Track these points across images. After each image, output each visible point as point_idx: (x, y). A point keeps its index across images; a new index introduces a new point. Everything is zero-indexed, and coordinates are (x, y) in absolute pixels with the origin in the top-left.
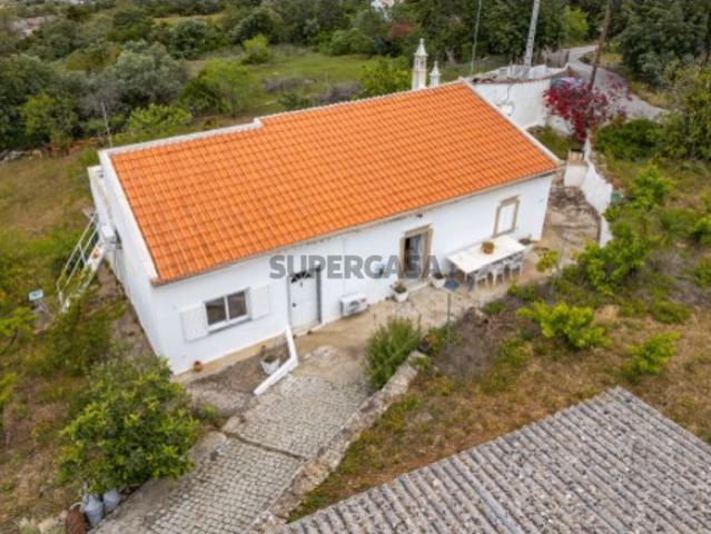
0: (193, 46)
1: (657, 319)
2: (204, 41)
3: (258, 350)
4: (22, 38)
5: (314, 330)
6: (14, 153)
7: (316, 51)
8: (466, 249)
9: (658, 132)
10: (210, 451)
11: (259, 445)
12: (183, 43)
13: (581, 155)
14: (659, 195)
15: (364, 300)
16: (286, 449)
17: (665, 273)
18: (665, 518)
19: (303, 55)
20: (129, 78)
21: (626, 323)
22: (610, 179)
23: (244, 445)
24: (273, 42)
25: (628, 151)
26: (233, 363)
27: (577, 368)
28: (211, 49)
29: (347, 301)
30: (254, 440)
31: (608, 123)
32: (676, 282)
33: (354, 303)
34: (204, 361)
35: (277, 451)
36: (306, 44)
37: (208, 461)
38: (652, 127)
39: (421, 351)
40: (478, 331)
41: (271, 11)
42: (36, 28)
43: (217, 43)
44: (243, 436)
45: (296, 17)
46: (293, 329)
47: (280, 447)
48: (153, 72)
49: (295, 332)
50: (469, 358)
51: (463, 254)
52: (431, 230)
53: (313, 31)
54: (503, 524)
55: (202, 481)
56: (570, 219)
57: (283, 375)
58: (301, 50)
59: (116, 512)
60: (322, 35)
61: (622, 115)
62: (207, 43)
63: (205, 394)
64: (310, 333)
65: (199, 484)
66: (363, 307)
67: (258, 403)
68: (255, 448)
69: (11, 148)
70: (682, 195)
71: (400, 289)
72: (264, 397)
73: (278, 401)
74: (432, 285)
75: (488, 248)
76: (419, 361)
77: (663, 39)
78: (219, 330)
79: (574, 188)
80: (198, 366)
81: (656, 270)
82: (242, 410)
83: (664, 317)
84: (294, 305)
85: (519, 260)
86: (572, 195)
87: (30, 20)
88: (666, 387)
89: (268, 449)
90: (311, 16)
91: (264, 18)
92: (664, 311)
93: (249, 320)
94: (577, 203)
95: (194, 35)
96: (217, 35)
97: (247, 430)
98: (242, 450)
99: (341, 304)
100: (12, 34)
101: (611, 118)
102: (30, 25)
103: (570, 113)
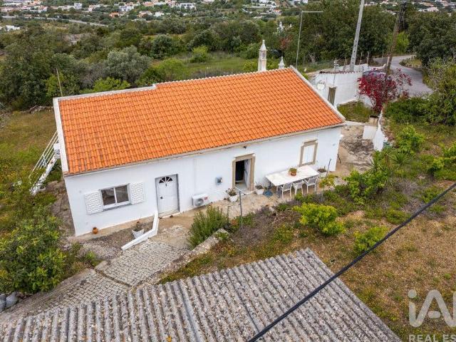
0: (164, 51)
1: (388, 221)
2: (171, 49)
3: (134, 225)
4: (70, 45)
5: (174, 215)
6: (41, 107)
7: (238, 56)
8: (279, 172)
9: (425, 105)
10: (82, 279)
11: (113, 279)
12: (158, 49)
13: (376, 119)
14: (416, 146)
15: (206, 198)
16: (128, 283)
17: (404, 193)
18: (293, 326)
19: (230, 58)
20: (113, 66)
21: (366, 222)
22: (387, 134)
23: (104, 278)
24: (213, 50)
25: (404, 117)
26: (117, 231)
27: (324, 247)
28: (175, 53)
29: (196, 198)
30: (111, 276)
31: (396, 100)
32: (409, 199)
33: (200, 200)
34: (100, 228)
35: (123, 283)
36: (233, 51)
37: (78, 285)
38: (421, 102)
39: (225, 229)
40: (268, 220)
41: (213, 32)
42: (79, 40)
43: (179, 50)
44: (105, 272)
45: (228, 35)
46: (159, 214)
47: (126, 281)
48: (127, 63)
49: (161, 215)
50: (256, 236)
51: (277, 175)
52: (254, 157)
53: (237, 44)
54: (188, 319)
55: (70, 296)
56: (360, 159)
57: (144, 239)
58: (229, 56)
59: (12, 308)
60: (242, 46)
61: (406, 94)
62: (173, 50)
63: (94, 247)
64: (172, 217)
65: (68, 297)
66: (205, 203)
67: (122, 254)
68: (110, 280)
69: (39, 104)
70: (434, 147)
71: (232, 194)
72: (127, 251)
73: (135, 255)
74: (255, 193)
75: (293, 172)
76: (222, 235)
77: (445, 49)
78: (109, 209)
79: (368, 140)
80: (95, 231)
81: (397, 191)
82: (112, 258)
83: (392, 220)
84: (162, 198)
85: (314, 181)
86: (366, 145)
87: (76, 35)
88: (378, 263)
89: (118, 282)
90: (237, 35)
91: (209, 35)
92: (394, 216)
93: (130, 204)
94: (367, 150)
95: (165, 45)
96: (179, 45)
97: (110, 270)
98: (101, 281)
99: (192, 200)
100: (65, 43)
101: (398, 97)
102: (76, 38)
103: (373, 93)
